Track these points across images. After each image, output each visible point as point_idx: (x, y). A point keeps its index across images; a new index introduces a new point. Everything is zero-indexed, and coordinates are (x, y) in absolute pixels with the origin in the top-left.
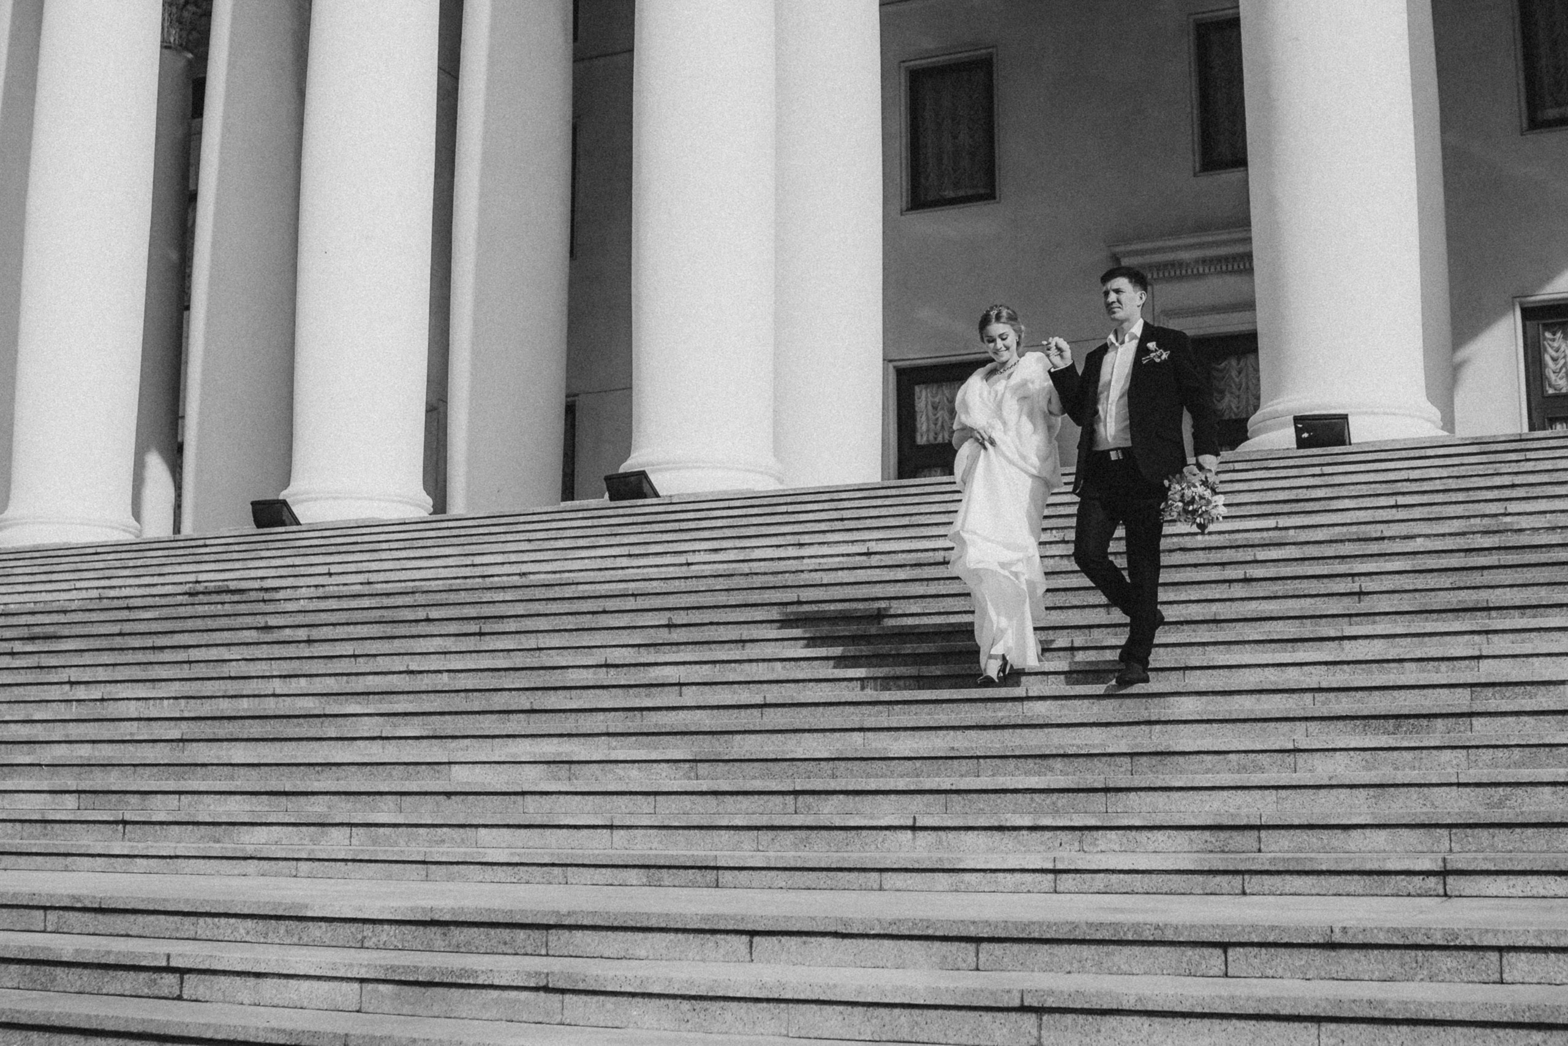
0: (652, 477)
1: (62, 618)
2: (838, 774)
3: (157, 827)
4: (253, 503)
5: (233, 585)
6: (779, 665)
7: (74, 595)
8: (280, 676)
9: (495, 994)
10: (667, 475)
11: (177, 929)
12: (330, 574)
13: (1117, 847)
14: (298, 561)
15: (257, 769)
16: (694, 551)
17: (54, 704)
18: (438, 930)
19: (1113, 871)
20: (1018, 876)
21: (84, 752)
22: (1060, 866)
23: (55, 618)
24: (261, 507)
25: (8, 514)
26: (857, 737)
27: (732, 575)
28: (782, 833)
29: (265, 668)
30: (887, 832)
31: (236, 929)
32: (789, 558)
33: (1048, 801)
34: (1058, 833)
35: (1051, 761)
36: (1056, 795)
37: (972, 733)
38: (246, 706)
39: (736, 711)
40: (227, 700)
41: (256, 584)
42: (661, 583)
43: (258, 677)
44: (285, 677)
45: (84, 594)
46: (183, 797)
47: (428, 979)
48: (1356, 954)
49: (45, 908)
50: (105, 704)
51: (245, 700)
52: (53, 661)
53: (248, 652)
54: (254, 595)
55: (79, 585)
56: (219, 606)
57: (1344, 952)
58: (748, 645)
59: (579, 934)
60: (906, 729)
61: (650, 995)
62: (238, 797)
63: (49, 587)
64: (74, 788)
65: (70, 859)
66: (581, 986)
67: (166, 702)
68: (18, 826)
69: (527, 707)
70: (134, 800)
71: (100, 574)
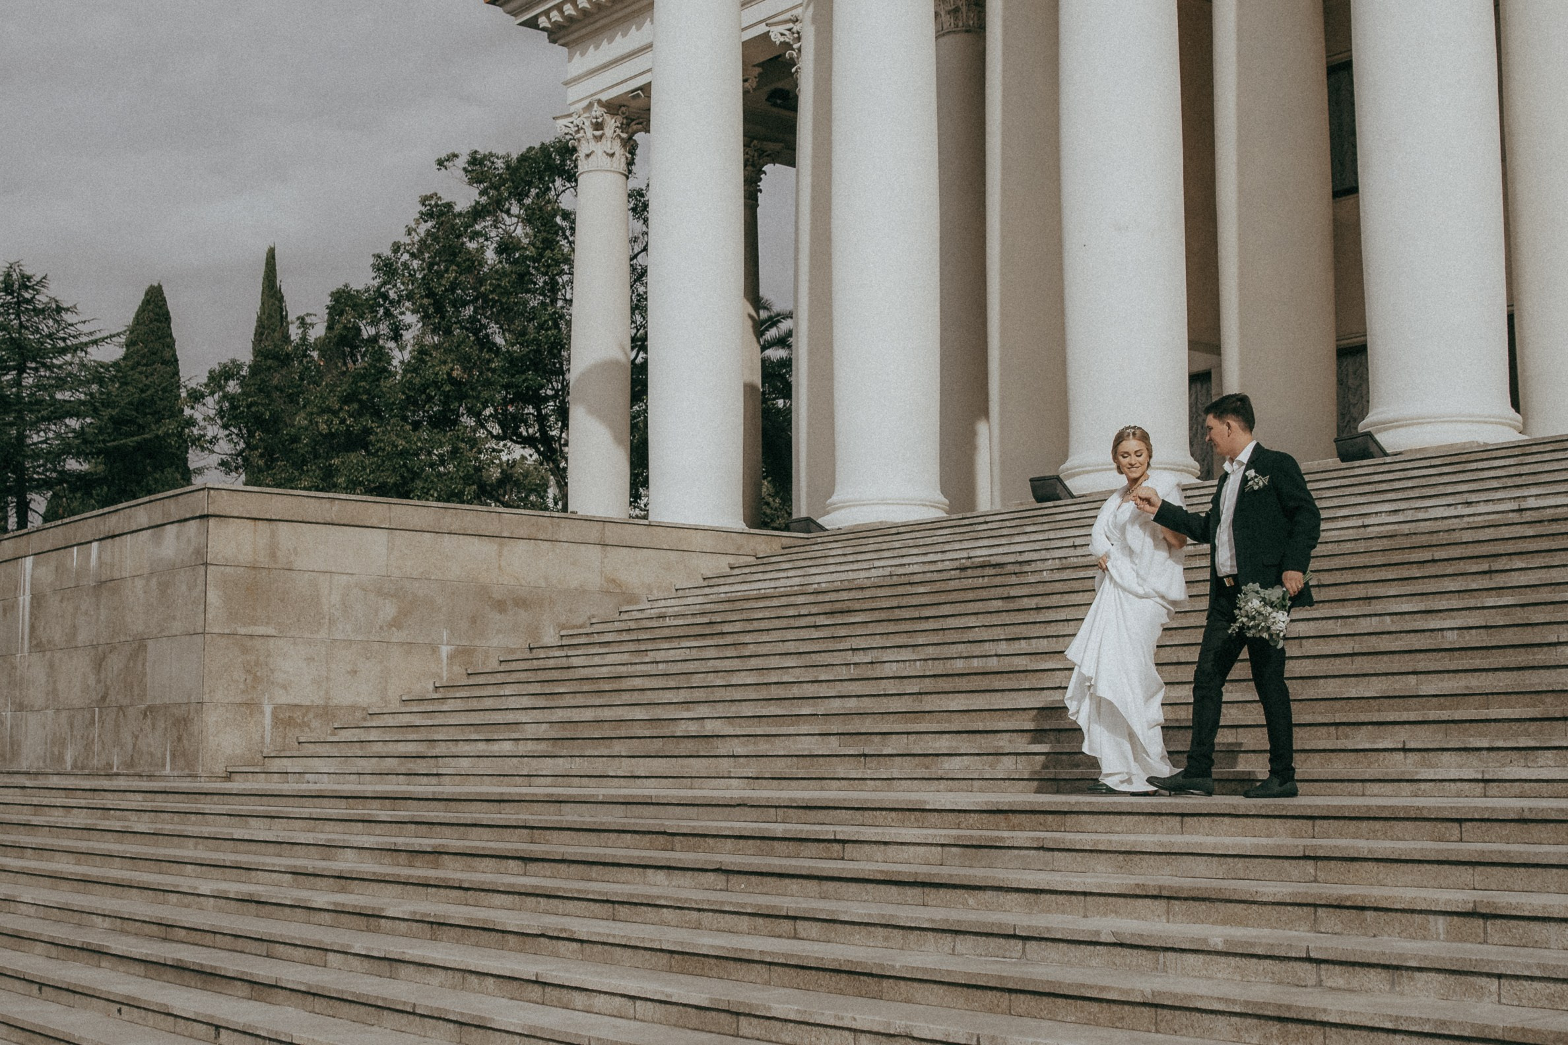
0: (1378, 437)
1: (859, 594)
2: (1383, 709)
3: (887, 759)
4: (1031, 480)
5: (994, 560)
6: (1388, 618)
7: (874, 573)
8: (1006, 640)
9: (1016, 852)
10: (1391, 433)
11: (852, 819)
12: (1075, 546)
13: (1551, 763)
14: (1052, 535)
15: (967, 714)
16: (1376, 513)
17: (838, 667)
18: (1001, 816)
19: (1526, 781)
20: (1459, 784)
21: (852, 704)
22: (1487, 777)
23: (853, 594)
24: (1038, 483)
25: (834, 498)
26: (1412, 679)
27: (1396, 536)
28: (1311, 755)
29: (999, 632)
30: (1386, 754)
31: (886, 818)
32: (1450, 517)
33: (1522, 728)
34: (1509, 752)
35: (1543, 696)
36: (1527, 723)
37: (1500, 674)
38: (976, 665)
39: (1332, 659)
40: (962, 660)
41: (1011, 559)
42: (1335, 546)
43: (990, 641)
44: (1010, 639)
45: (881, 572)
46: (910, 736)
47: (978, 843)
48: (1540, 826)
49: (776, 807)
50: (875, 665)
51: (976, 659)
52: (842, 632)
53: (988, 619)
54: (1010, 568)
55: (877, 564)
56: (981, 579)
57: (1532, 825)
58: (1373, 601)
59: (1083, 817)
60: (1448, 672)
61: (1101, 851)
62: (947, 736)
63: (855, 566)
64: (835, 732)
65: (824, 782)
66: (1062, 846)
67: (918, 663)
68: (795, 759)
69: (1175, 660)
70: (877, 739)
71: (896, 553)
